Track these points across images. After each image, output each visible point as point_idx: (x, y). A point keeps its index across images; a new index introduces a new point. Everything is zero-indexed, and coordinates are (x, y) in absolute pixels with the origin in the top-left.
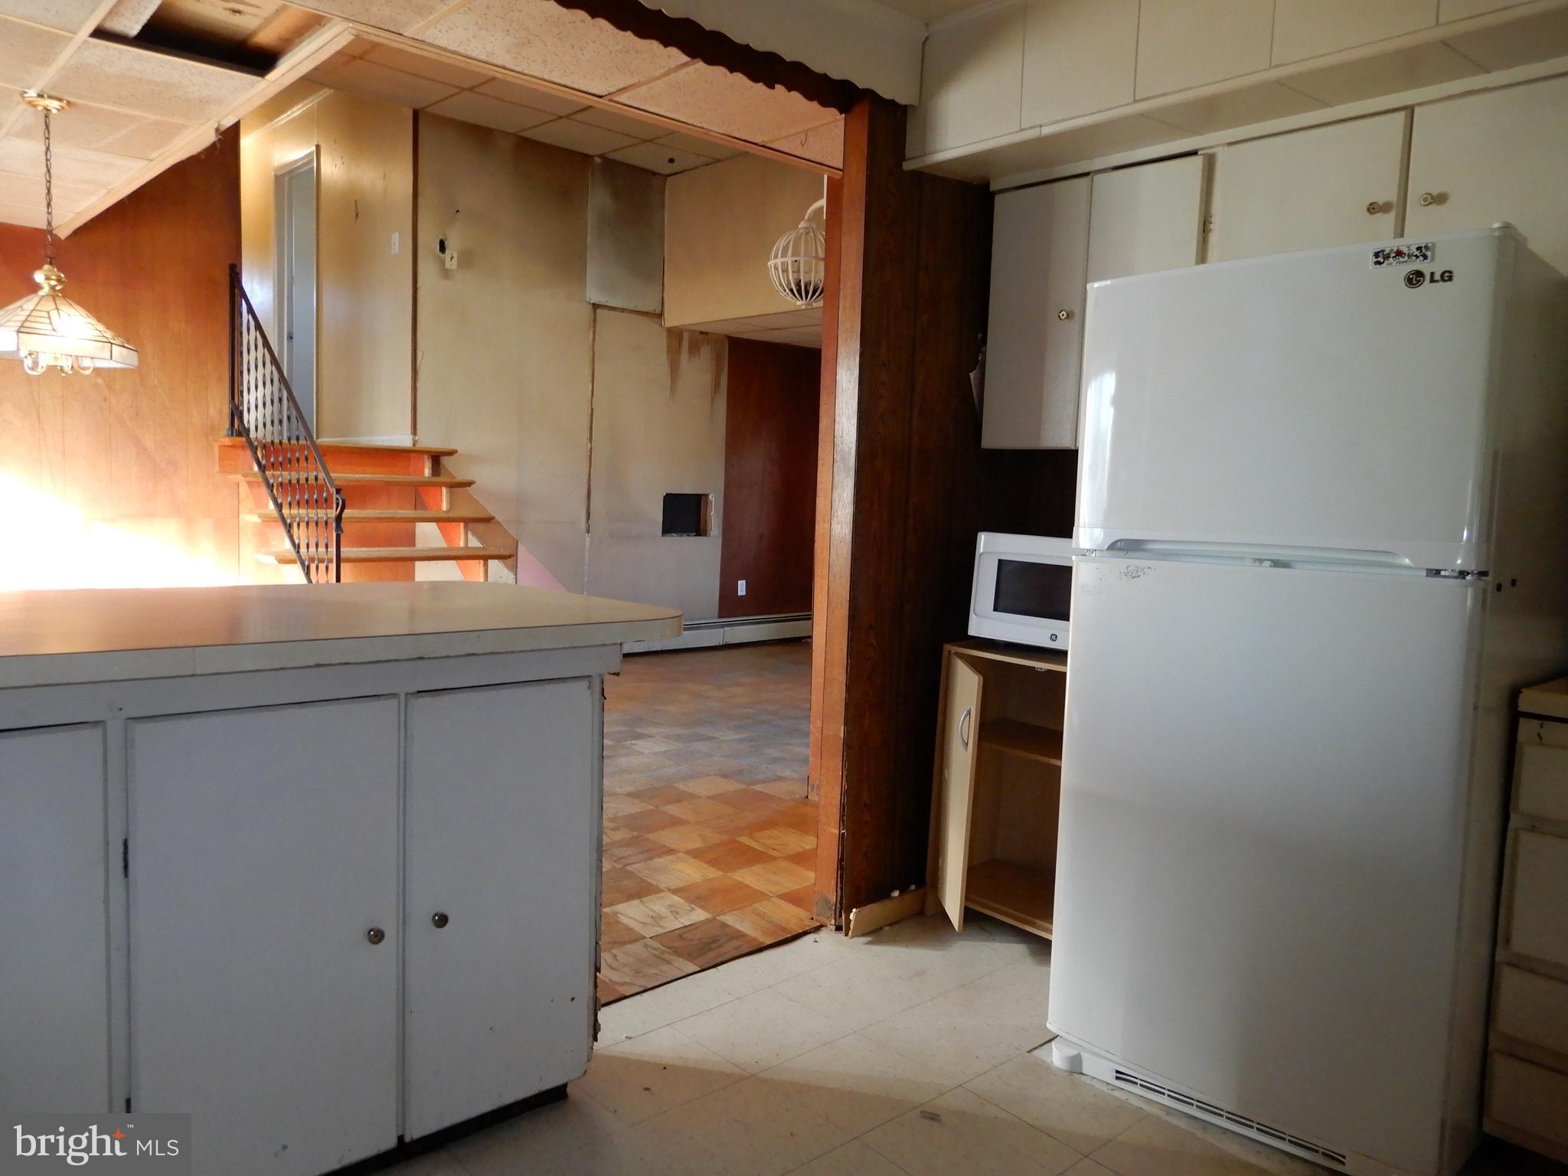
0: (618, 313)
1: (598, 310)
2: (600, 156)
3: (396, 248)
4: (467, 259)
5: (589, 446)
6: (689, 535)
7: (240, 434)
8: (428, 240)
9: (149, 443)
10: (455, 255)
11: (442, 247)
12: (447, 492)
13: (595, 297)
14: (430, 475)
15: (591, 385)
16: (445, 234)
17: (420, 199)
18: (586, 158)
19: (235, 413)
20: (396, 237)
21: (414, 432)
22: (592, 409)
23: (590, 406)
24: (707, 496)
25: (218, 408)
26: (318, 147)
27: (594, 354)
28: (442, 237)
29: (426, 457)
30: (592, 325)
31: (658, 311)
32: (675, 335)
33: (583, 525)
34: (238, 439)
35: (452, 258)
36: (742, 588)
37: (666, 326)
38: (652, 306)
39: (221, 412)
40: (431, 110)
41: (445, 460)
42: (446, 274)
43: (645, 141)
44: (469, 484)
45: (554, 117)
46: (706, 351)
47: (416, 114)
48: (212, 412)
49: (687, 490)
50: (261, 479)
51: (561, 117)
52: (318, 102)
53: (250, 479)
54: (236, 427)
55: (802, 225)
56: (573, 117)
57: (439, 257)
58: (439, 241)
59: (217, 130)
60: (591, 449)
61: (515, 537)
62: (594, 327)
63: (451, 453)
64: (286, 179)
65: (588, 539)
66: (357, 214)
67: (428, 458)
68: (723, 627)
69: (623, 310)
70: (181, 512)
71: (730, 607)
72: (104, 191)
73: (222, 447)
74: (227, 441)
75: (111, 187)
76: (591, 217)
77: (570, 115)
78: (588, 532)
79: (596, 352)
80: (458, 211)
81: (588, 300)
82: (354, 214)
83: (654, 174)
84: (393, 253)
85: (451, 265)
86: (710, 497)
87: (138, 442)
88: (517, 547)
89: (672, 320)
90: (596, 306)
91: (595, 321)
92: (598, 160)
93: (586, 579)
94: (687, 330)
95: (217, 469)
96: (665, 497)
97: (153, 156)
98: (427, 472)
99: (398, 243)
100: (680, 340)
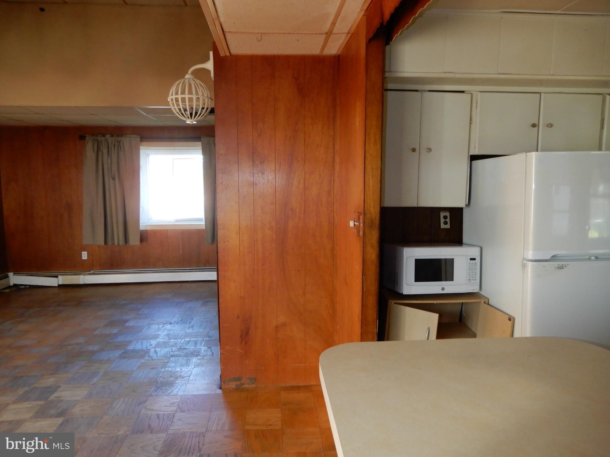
55: (187, 76)
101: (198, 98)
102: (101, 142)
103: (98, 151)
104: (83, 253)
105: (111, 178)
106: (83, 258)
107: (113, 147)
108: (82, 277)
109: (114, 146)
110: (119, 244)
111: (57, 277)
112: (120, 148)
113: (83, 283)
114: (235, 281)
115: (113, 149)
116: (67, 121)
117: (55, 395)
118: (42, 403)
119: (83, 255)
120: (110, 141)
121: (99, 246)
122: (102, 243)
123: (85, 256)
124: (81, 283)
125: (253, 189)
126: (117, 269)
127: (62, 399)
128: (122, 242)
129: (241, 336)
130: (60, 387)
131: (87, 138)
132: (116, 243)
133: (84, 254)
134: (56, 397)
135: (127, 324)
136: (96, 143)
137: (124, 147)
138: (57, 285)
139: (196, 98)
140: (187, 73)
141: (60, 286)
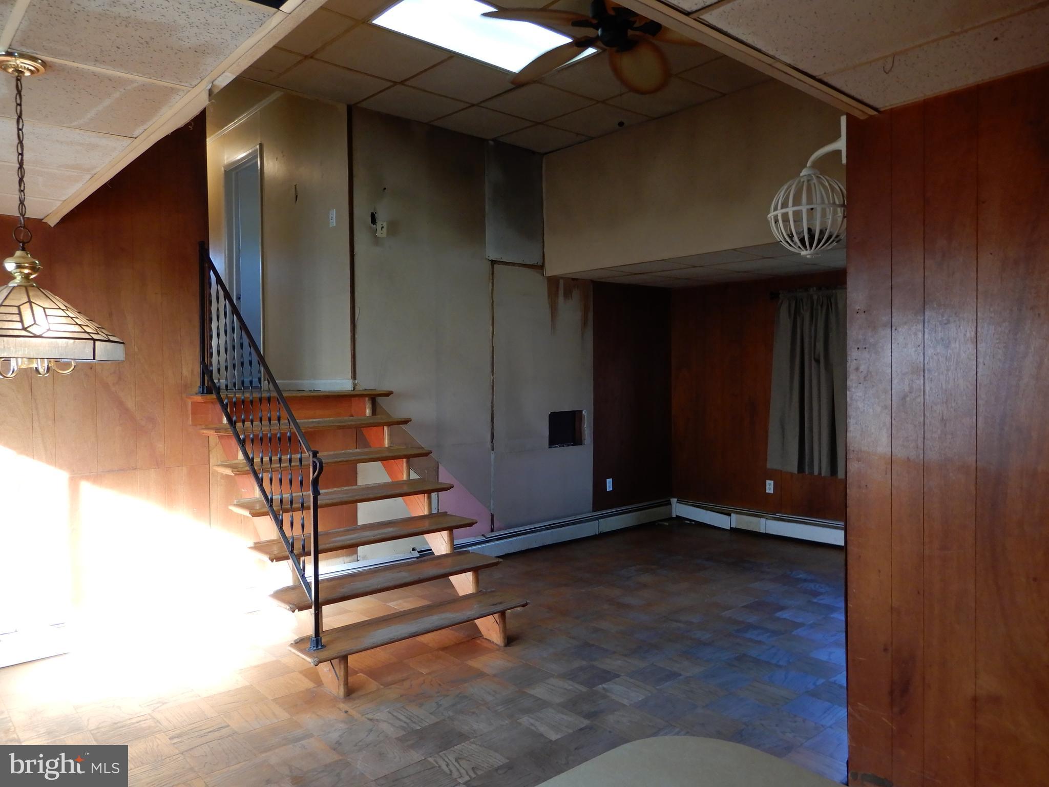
0: (510, 267)
1: (495, 265)
2: (493, 140)
3: (333, 223)
4: (394, 228)
5: (492, 377)
6: (568, 446)
7: (209, 392)
8: (362, 214)
9: (130, 404)
10: (385, 225)
11: (374, 220)
12: (388, 431)
13: (492, 255)
14: (371, 415)
15: (491, 327)
16: (375, 209)
17: (355, 180)
18: (483, 141)
19: (205, 371)
20: (333, 213)
21: (354, 377)
22: (493, 347)
23: (491, 344)
24: (581, 412)
25: (190, 368)
26: (261, 145)
27: (493, 302)
28: (372, 211)
29: (367, 399)
30: (491, 278)
31: (540, 264)
32: (553, 282)
33: (489, 445)
34: (209, 396)
35: (382, 227)
36: (609, 485)
37: (547, 275)
38: (535, 259)
39: (192, 371)
40: (364, 105)
41: (380, 400)
42: (376, 241)
43: (538, 123)
44: (406, 422)
45: (468, 105)
46: (576, 294)
47: (350, 109)
48: (186, 372)
49: (567, 408)
50: (231, 433)
51: (473, 105)
52: (260, 110)
53: (222, 434)
54: (206, 384)
55: (804, 172)
56: (483, 105)
57: (371, 228)
58: (370, 213)
59: (210, 92)
60: (493, 380)
61: (436, 459)
62: (493, 279)
63: (388, 394)
64: (233, 173)
65: (493, 456)
66: (297, 196)
67: (369, 400)
68: (597, 519)
69: (514, 264)
70: (158, 463)
71: (601, 501)
72: (89, 177)
73: (194, 404)
74: (199, 398)
75: (94, 172)
76: (488, 191)
77: (479, 103)
78: (493, 450)
79: (495, 300)
80: (385, 189)
81: (487, 257)
82: (294, 196)
83: (534, 153)
84: (331, 226)
85: (382, 233)
86: (584, 412)
87: (121, 404)
88: (438, 467)
89: (551, 271)
90: (493, 262)
91: (493, 274)
92: (491, 143)
93: (492, 489)
94: (562, 278)
95: (190, 422)
96: (550, 416)
97: (136, 133)
98: (368, 412)
99: (336, 218)
100: (558, 288)
101: (812, 209)
102: (802, 300)
103: (795, 315)
104: (768, 482)
105: (813, 361)
106: (768, 491)
107: (819, 307)
108: (763, 520)
109: (822, 306)
110: (820, 473)
111: (729, 515)
112: (830, 309)
113: (762, 531)
114: (879, 571)
115: (819, 311)
116: (745, 272)
117: (604, 686)
118: (584, 689)
119: (767, 486)
120: (815, 297)
121: (792, 474)
122: (795, 470)
123: (770, 487)
124: (761, 532)
125: (922, 381)
126: (816, 518)
127: (608, 694)
128: (825, 471)
129: (891, 693)
130: (618, 676)
131: (780, 296)
132: (816, 472)
133: (770, 484)
134: (604, 689)
135: (778, 614)
136: (794, 302)
137: (836, 304)
138: (729, 529)
139: (808, 210)
140: (805, 166)
141: (733, 530)
